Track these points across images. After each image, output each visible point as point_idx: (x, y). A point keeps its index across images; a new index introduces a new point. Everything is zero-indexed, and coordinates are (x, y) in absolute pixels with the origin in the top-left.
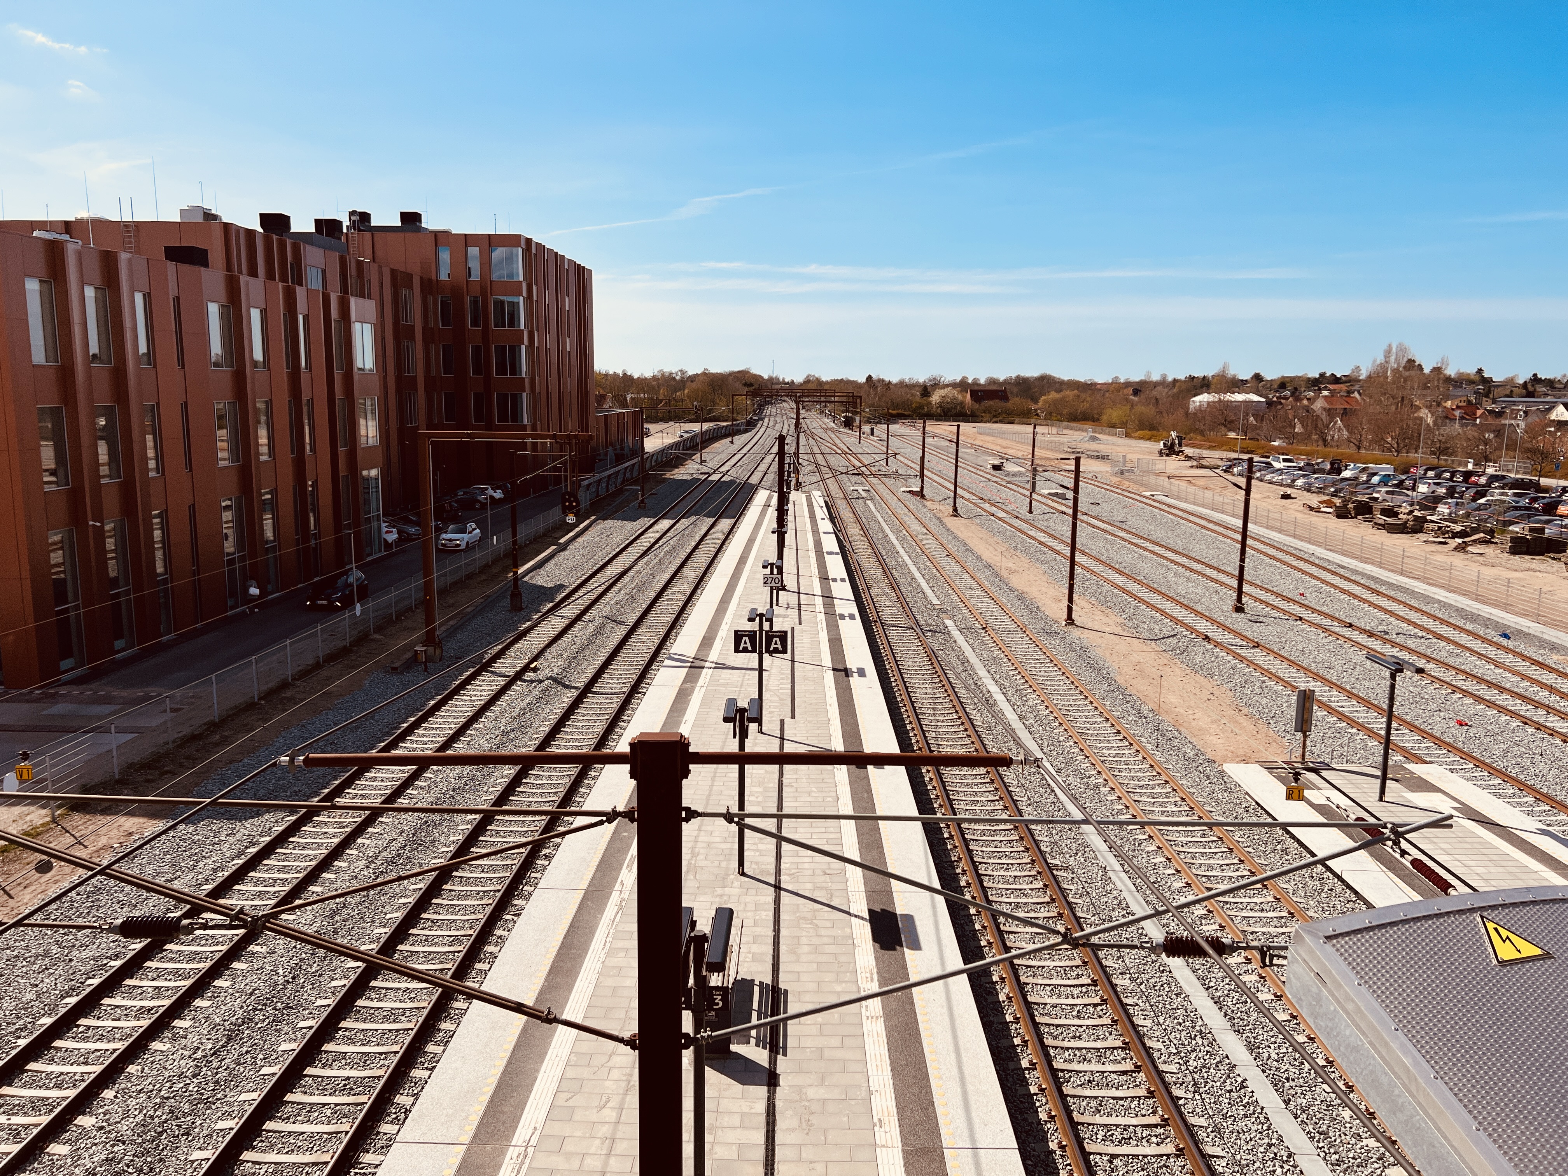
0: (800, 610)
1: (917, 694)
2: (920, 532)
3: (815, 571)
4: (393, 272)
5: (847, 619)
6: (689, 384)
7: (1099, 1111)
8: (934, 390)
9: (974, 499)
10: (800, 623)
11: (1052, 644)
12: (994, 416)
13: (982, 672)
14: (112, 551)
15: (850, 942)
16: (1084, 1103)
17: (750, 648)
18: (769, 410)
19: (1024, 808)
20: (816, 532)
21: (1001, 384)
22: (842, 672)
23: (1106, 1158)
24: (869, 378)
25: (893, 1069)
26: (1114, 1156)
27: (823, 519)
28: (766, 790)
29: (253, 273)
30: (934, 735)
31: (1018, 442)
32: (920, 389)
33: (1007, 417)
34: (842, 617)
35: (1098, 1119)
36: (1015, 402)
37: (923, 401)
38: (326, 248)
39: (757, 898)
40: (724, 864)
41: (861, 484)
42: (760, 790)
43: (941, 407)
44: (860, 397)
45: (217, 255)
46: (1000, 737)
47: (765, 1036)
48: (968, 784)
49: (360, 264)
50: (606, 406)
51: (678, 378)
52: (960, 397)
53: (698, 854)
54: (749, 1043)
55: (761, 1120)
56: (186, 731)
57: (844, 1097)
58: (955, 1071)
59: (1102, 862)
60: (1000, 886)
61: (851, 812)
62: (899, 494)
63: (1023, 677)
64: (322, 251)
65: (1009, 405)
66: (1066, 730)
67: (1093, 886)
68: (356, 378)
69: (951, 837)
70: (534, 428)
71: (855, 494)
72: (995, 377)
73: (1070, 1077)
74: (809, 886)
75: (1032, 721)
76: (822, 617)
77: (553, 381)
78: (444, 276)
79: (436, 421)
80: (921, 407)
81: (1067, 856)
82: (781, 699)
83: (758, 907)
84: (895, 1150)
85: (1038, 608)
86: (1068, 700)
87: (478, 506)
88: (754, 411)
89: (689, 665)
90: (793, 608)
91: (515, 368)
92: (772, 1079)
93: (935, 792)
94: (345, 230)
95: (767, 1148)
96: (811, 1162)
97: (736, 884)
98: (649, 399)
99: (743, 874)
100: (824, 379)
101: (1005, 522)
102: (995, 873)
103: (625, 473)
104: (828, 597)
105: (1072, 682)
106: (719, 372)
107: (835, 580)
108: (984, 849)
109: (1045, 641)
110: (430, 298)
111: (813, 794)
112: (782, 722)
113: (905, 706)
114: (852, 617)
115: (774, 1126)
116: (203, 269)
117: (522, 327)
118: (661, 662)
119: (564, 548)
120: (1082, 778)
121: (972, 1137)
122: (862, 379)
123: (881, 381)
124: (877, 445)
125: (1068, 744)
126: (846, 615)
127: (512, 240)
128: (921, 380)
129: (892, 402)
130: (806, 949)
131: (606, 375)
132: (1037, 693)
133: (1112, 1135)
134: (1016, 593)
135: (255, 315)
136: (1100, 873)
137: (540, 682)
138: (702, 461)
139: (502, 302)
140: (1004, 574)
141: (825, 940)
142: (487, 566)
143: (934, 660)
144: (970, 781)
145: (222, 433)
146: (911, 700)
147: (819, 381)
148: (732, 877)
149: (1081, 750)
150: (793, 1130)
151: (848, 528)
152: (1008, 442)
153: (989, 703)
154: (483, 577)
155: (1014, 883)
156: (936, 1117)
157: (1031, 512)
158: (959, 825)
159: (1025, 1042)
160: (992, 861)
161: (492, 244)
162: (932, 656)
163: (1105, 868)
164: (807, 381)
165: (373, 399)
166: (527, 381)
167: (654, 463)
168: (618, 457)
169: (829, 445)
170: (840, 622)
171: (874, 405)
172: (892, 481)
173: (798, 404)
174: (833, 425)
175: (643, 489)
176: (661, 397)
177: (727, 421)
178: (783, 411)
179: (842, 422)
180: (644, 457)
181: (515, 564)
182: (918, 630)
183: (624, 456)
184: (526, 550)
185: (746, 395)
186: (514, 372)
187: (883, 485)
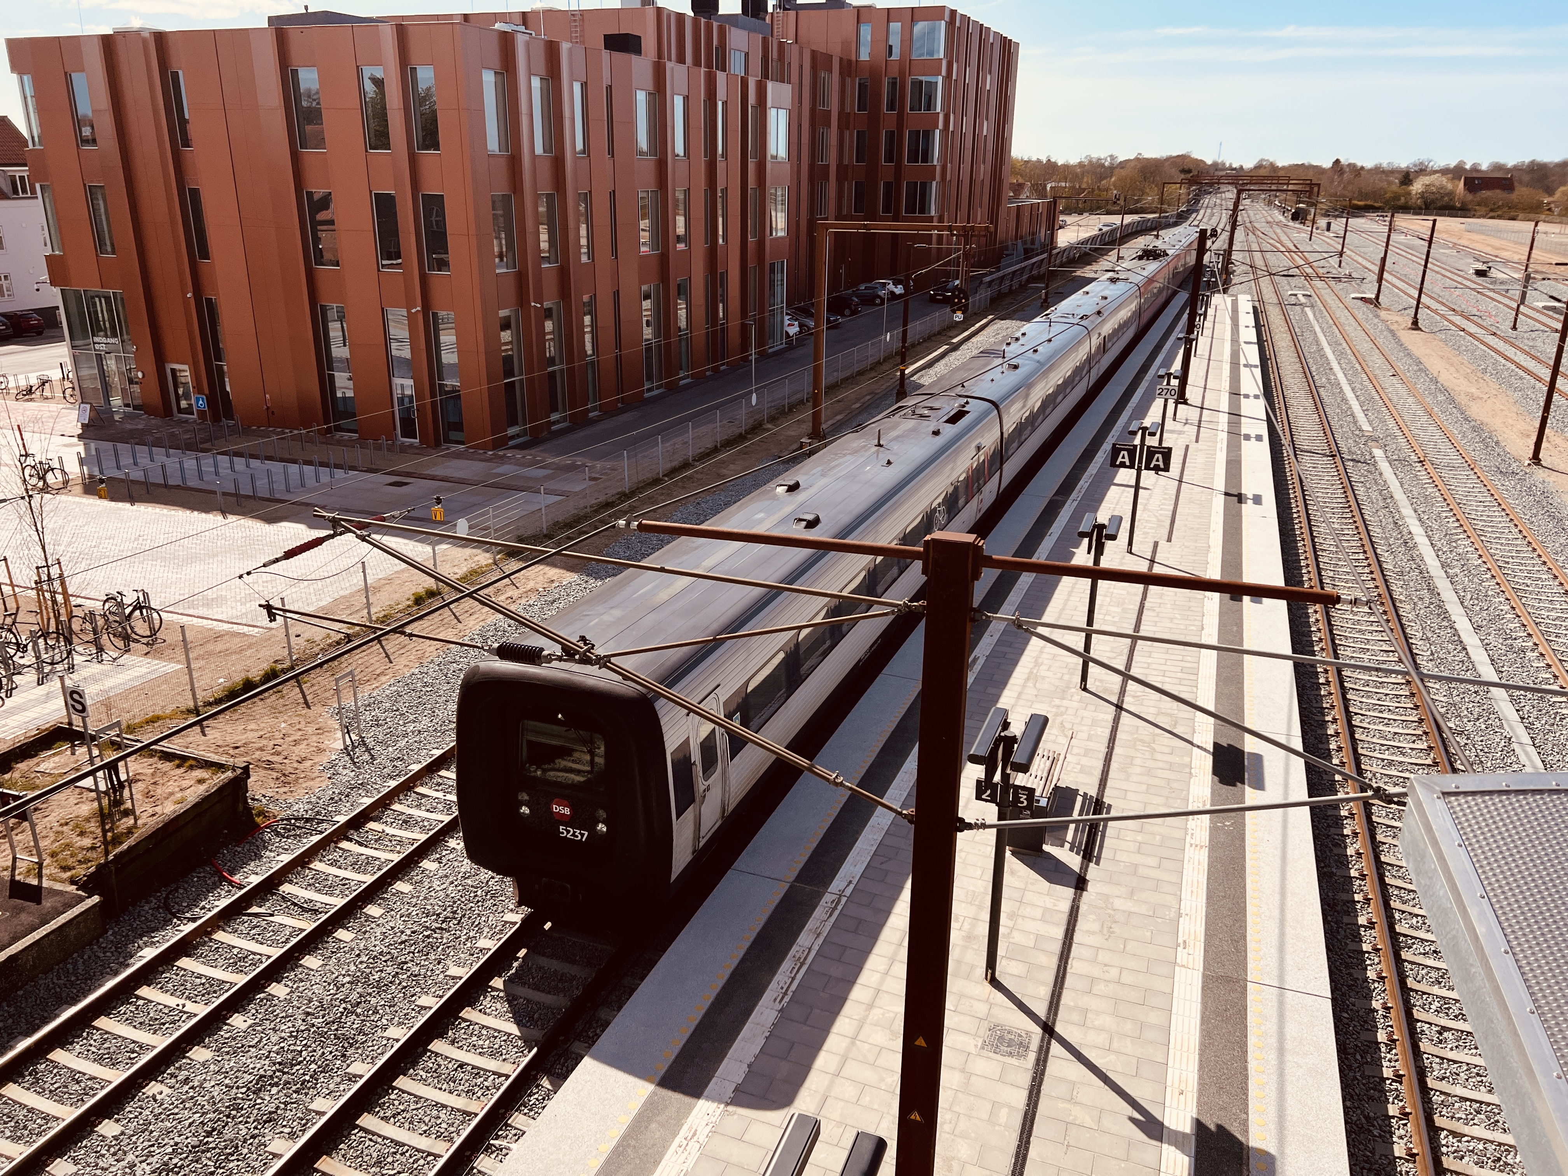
0: (1199, 427)
1: (1321, 529)
2: (1364, 346)
3: (1226, 385)
4: (814, 53)
5: (1253, 440)
6: (1116, 171)
7: (1440, 983)
8: (1417, 177)
9: (1442, 309)
10: (1197, 441)
11: (1505, 487)
12: (1492, 210)
13: (1407, 511)
14: (549, 333)
15: (1188, 770)
16: (1424, 972)
17: (1128, 464)
18: (1206, 200)
19: (1424, 663)
20: (1235, 340)
21: (1509, 170)
22: (1235, 497)
23: (1435, 1029)
24: (1337, 162)
25: (1209, 898)
26: (1445, 1029)
27: (1247, 327)
28: (1124, 611)
29: (681, 60)
30: (1331, 574)
31: (1516, 243)
32: (1400, 176)
33: (1509, 212)
34: (1247, 437)
35: (1436, 990)
36: (1522, 192)
37: (1401, 190)
38: (750, 30)
39: (1095, 714)
40: (1066, 677)
41: (1303, 288)
42: (1119, 610)
43: (1422, 197)
44: (1319, 185)
45: (649, 44)
46: (1412, 584)
47: (1080, 843)
48: (1360, 631)
49: (781, 44)
50: (1023, 196)
51: (1107, 164)
52: (1450, 186)
53: (1042, 664)
54: (1062, 846)
55: (1064, 918)
56: (602, 498)
57: (1151, 913)
58: (1276, 913)
59: (1507, 731)
60: (1375, 740)
61: (1214, 642)
62: (1348, 301)
63: (1458, 520)
64: (745, 33)
65: (1514, 196)
66: (1498, 584)
67: (1490, 756)
68: (769, 166)
69: (1328, 683)
70: (941, 220)
71: (1293, 300)
72: (1502, 161)
73: (1413, 943)
74: (1153, 710)
75: (1457, 570)
76: (1223, 437)
77: (966, 167)
78: (864, 56)
79: (845, 212)
80: (1397, 197)
81: (1465, 720)
82: (1159, 520)
83: (1095, 723)
84: (1195, 972)
85: (1497, 443)
86: (1509, 551)
87: (878, 301)
88: (1189, 202)
90: (1191, 424)
91: (926, 156)
92: (1080, 883)
93: (1319, 634)
94: (770, 10)
95: (1064, 943)
96: (1106, 965)
97: (1076, 698)
98: (1070, 188)
99: (1085, 689)
100: (1280, 164)
101: (1478, 339)
102: (1371, 727)
103: (1031, 269)
104: (1235, 415)
105: (1520, 531)
106: (1154, 156)
107: (1247, 396)
108: (1364, 700)
109: (1497, 482)
110: (848, 81)
111: (1176, 621)
112: (1156, 545)
113: (1303, 540)
114: (1259, 438)
115: (1074, 926)
116: (634, 58)
117: (938, 109)
119: (955, 348)
120: (1506, 639)
121: (1281, 977)
122: (1327, 164)
123: (1352, 166)
124: (1332, 242)
125: (1497, 600)
126: (1253, 435)
127: (935, 13)
128: (1403, 165)
129: (1360, 192)
130: (1138, 770)
131: (1027, 162)
132: (1472, 540)
133: (1449, 1008)
134: (1473, 423)
135: (679, 101)
136: (1503, 743)
138: (1119, 258)
139: (921, 82)
140: (1462, 400)
141: (1160, 765)
142: (879, 363)
143: (1350, 493)
144: (1364, 628)
145: (644, 224)
146: (1311, 534)
147: (1273, 167)
148: (1073, 690)
149: (1513, 608)
150: (1094, 933)
151: (1276, 338)
152: (1503, 242)
153: (1408, 544)
154: (873, 374)
155: (1393, 739)
156: (1246, 951)
157: (1514, 328)
158: (1339, 672)
159: (1367, 901)
160: (1371, 713)
161: (915, 17)
162: (1348, 487)
163: (1510, 739)
164: (1259, 167)
165: (783, 189)
166: (938, 169)
167: (1064, 259)
168: (1026, 251)
169: (1271, 241)
170: (1244, 443)
171: (1335, 195)
172: (1341, 286)
173: (1239, 192)
174: (1281, 218)
175: (1047, 287)
176: (1084, 186)
177: (1155, 212)
178: (1218, 201)
179: (1293, 214)
180: (1055, 252)
181: (903, 362)
182: (1338, 458)
183: (1033, 250)
184: (919, 348)
185: (1181, 183)
186: (926, 159)
187: (1329, 290)
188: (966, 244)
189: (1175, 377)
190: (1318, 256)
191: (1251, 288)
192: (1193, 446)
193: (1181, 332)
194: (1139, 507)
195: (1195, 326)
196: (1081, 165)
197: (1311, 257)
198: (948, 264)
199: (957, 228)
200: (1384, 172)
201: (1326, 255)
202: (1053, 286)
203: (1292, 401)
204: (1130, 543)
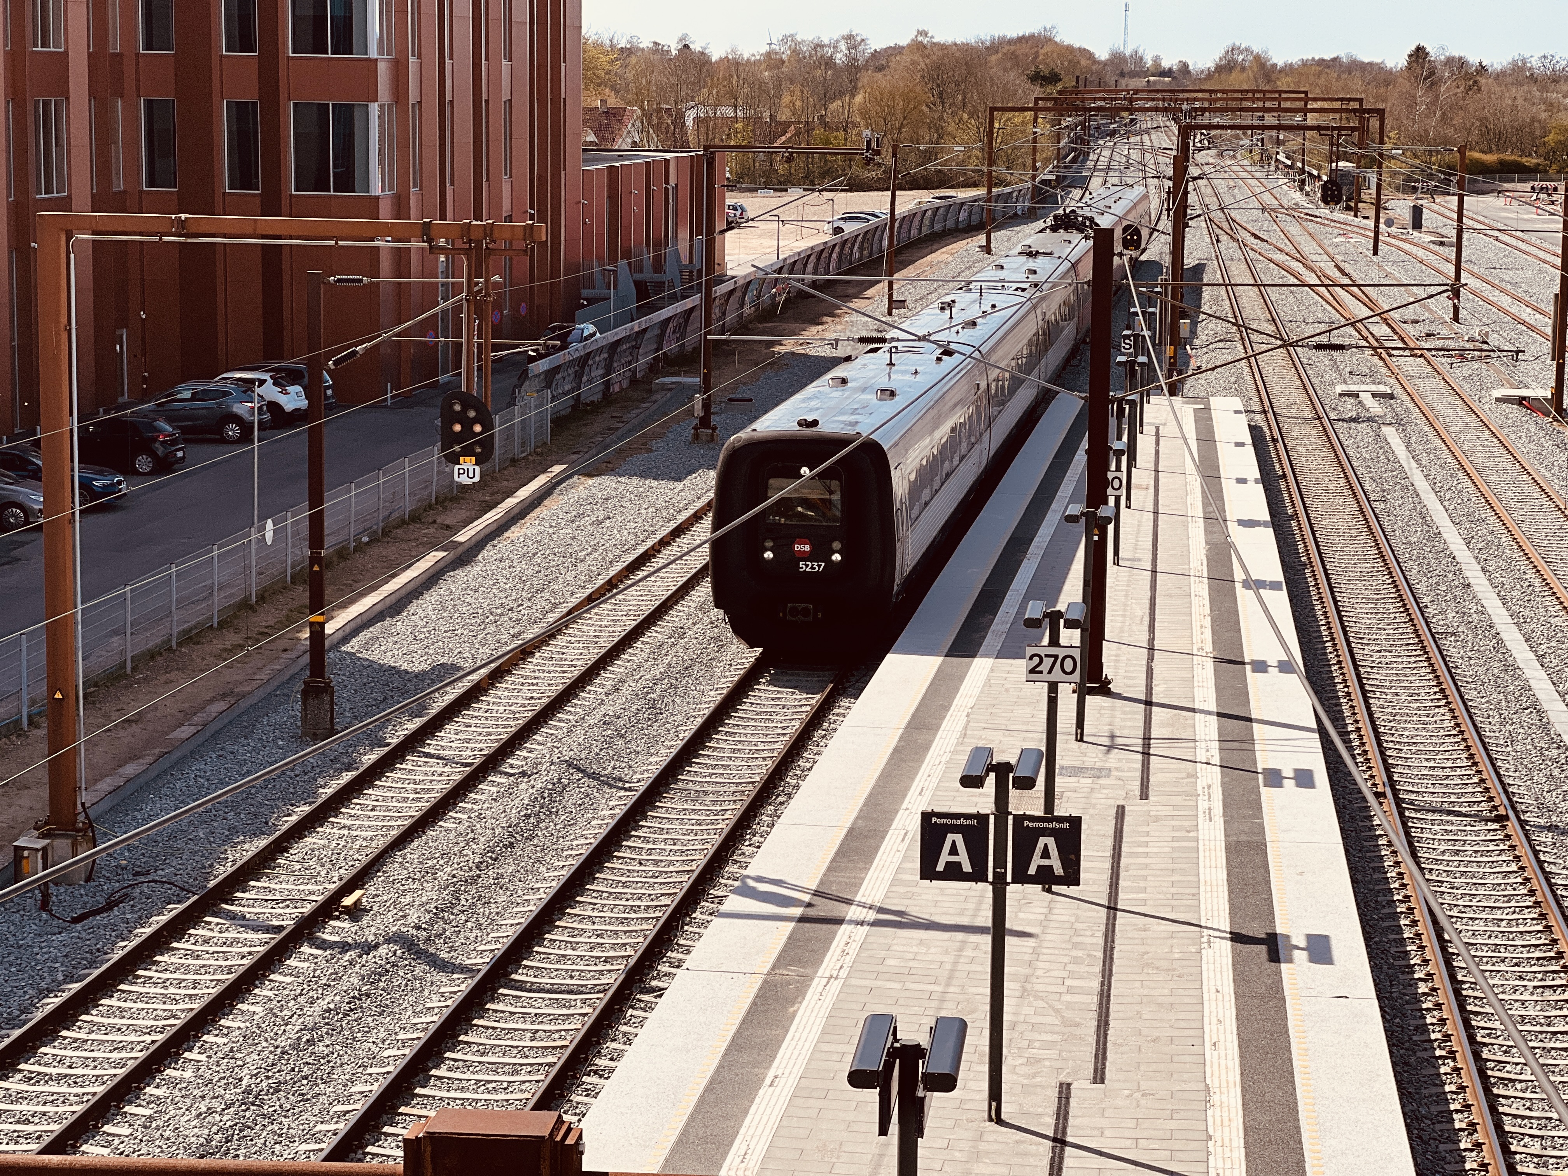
0: (1146, 754)
3: (1203, 637)
5: (1289, 784)
6: (865, 78)
10: (1144, 794)
17: (967, 868)
18: (1104, 153)
20: (1214, 518)
22: (1261, 946)
24: (1419, 54)
27: (1242, 481)
34: (1274, 778)
41: (1372, 375)
44: (1381, 113)
50: (622, 144)
51: (839, 58)
62: (1488, 408)
70: (401, 207)
71: (1349, 408)
76: (1212, 777)
77: (460, 68)
79: (120, 185)
87: (233, 430)
88: (1060, 157)
89: (798, 911)
90: (1125, 748)
91: (347, 33)
98: (747, 120)
100: (1279, 59)
103: (660, 338)
104: (1235, 718)
107: (1260, 667)
112: (1065, 1092)
114: (1304, 779)
118: (721, 899)
119: (466, 556)
123: (1458, 65)
126: (1288, 772)
129: (1484, 128)
137: (369, 948)
138: (892, 305)
142: (246, 606)
146: (1472, 1039)
147: (1261, 64)
151: (1318, 508)
154: (231, 638)
164: (1226, 67)
166: (383, 68)
167: (747, 310)
168: (642, 290)
169: (1279, 257)
170: (1267, 794)
171: (1422, 138)
172: (1466, 369)
173: (1185, 133)
174: (1297, 196)
175: (707, 386)
176: (784, 116)
177: (975, 185)
178: (1135, 155)
179: (1324, 188)
180: (720, 290)
181: (317, 603)
182: (1512, 825)
183: (659, 286)
184: (359, 560)
185: (1036, 109)
186: (344, 43)
187: (1437, 381)
188: (477, 271)
189: (1070, 624)
190: (1402, 296)
191: (1239, 379)
192: (1135, 809)
193: (1072, 500)
194: (1010, 987)
195: (1106, 483)
196: (772, 60)
197: (1385, 299)
198: (425, 327)
199: (446, 231)
200: (1533, 78)
201: (1421, 292)
202: (722, 385)
203: (1376, 677)
204: (995, 1093)
